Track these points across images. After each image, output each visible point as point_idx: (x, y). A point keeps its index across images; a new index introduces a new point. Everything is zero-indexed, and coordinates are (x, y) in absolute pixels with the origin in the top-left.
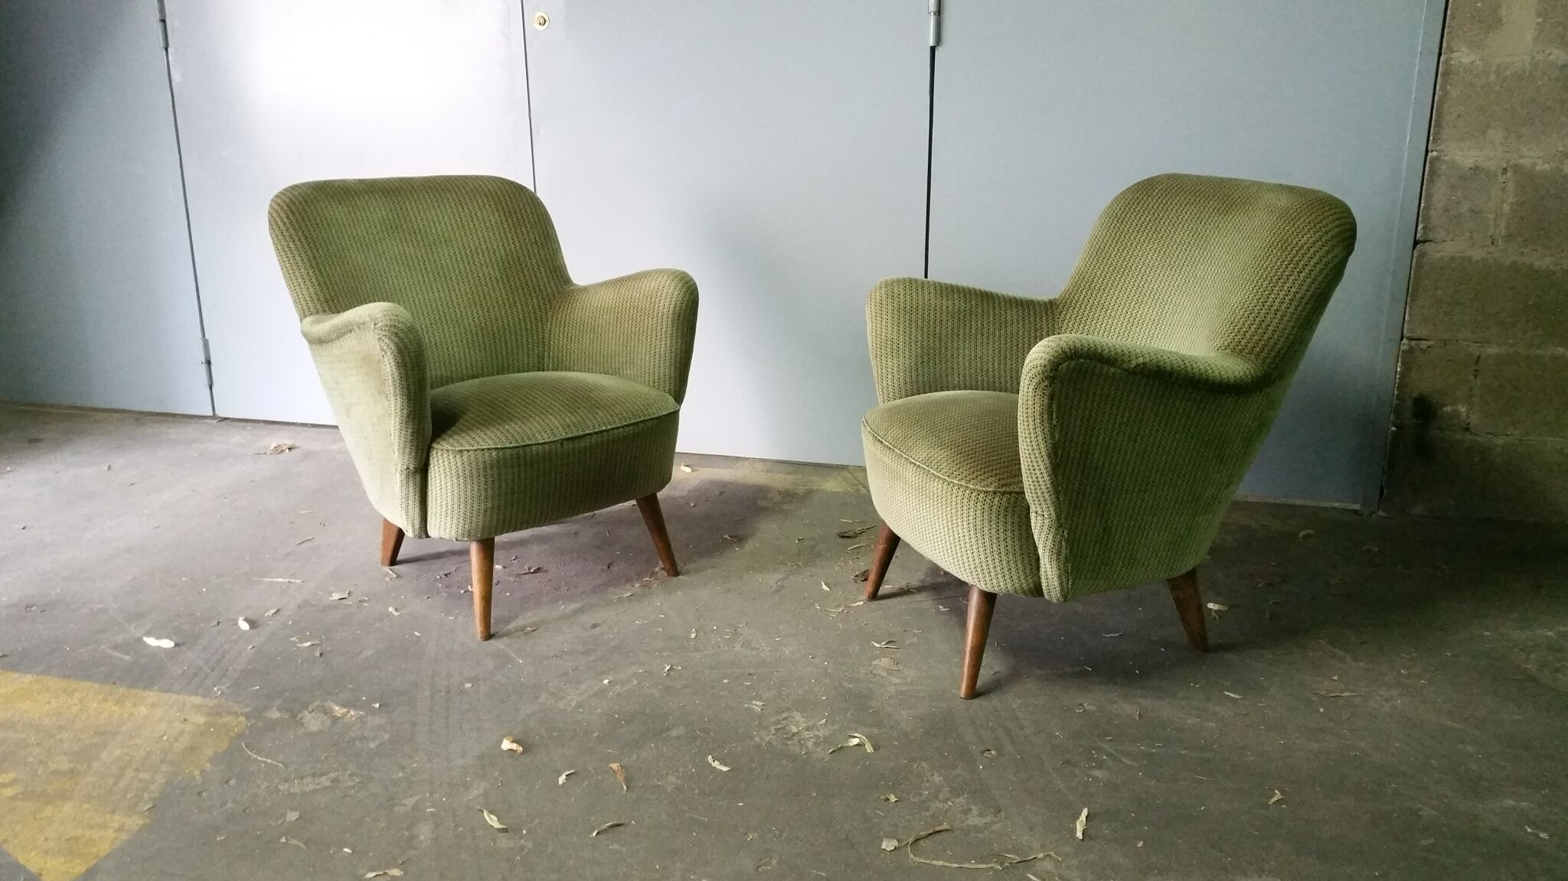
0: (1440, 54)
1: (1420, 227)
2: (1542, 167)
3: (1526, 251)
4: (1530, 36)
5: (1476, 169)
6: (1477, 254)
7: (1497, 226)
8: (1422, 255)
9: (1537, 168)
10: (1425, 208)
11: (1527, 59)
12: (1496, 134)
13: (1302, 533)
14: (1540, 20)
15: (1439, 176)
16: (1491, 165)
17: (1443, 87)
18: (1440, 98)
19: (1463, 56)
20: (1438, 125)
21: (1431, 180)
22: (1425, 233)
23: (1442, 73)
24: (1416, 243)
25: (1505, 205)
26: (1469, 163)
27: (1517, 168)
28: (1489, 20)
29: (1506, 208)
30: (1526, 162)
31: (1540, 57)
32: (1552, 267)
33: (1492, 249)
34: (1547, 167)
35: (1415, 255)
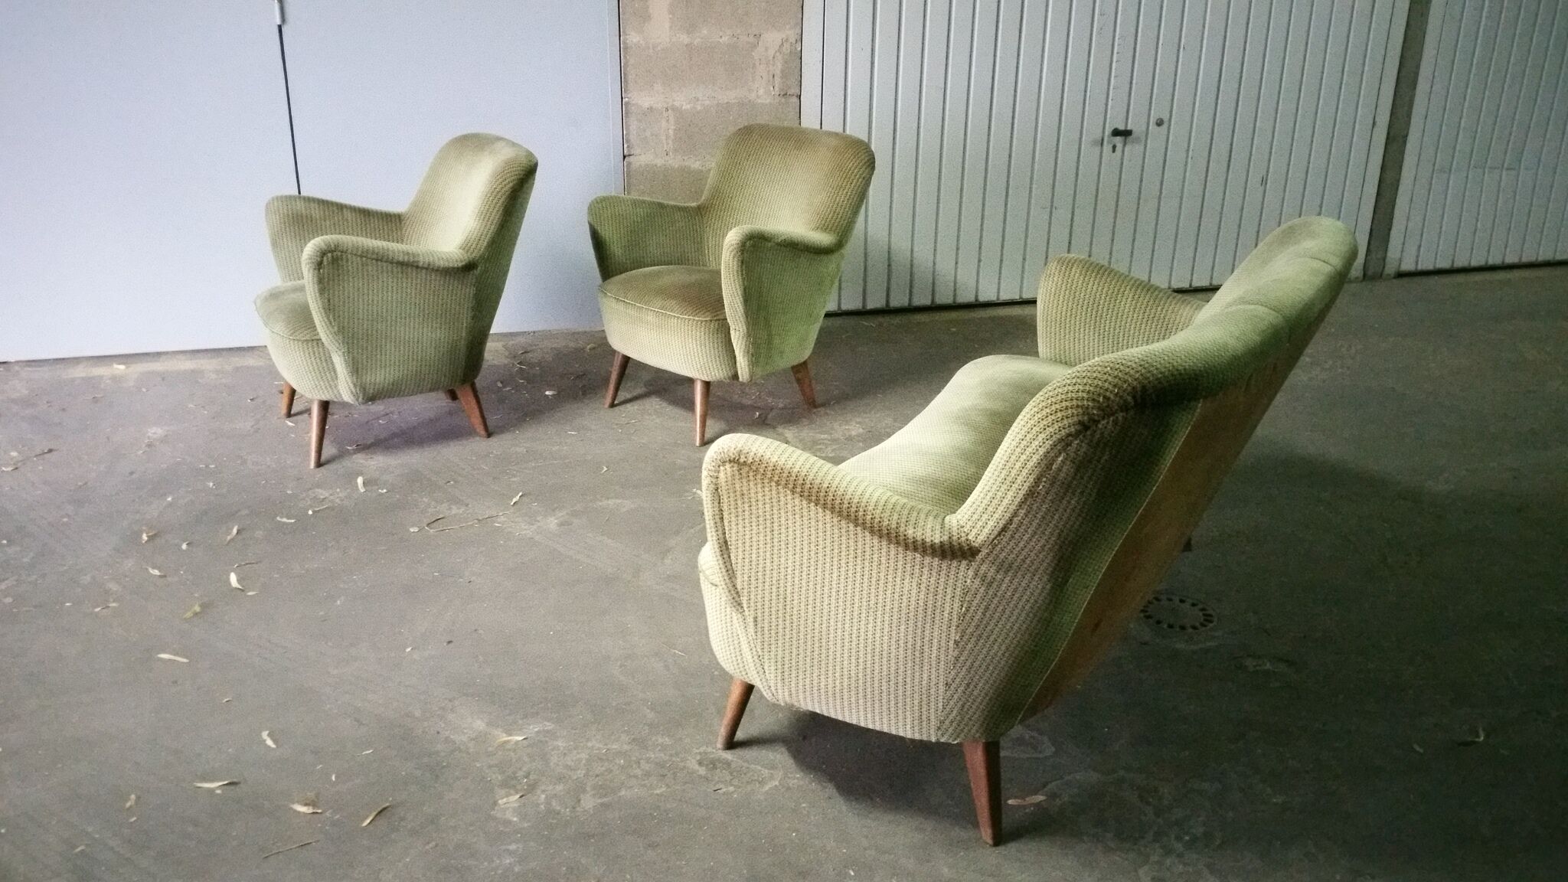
0: (620, 36)
1: (625, 146)
2: (686, 107)
3: (686, 158)
4: (667, 25)
5: (651, 109)
6: (659, 162)
7: (668, 144)
8: (629, 164)
9: (684, 108)
10: (626, 134)
11: (668, 40)
12: (658, 87)
13: (589, 347)
14: (671, 16)
15: (631, 113)
16: (659, 106)
17: (625, 56)
18: (624, 64)
19: (633, 38)
20: (626, 81)
21: (627, 117)
22: (629, 150)
23: (622, 49)
24: (624, 157)
25: (670, 130)
26: (646, 105)
27: (674, 109)
28: (645, 17)
29: (671, 132)
30: (677, 104)
31: (674, 40)
32: (700, 168)
33: (667, 158)
34: (688, 106)
35: (625, 165)
